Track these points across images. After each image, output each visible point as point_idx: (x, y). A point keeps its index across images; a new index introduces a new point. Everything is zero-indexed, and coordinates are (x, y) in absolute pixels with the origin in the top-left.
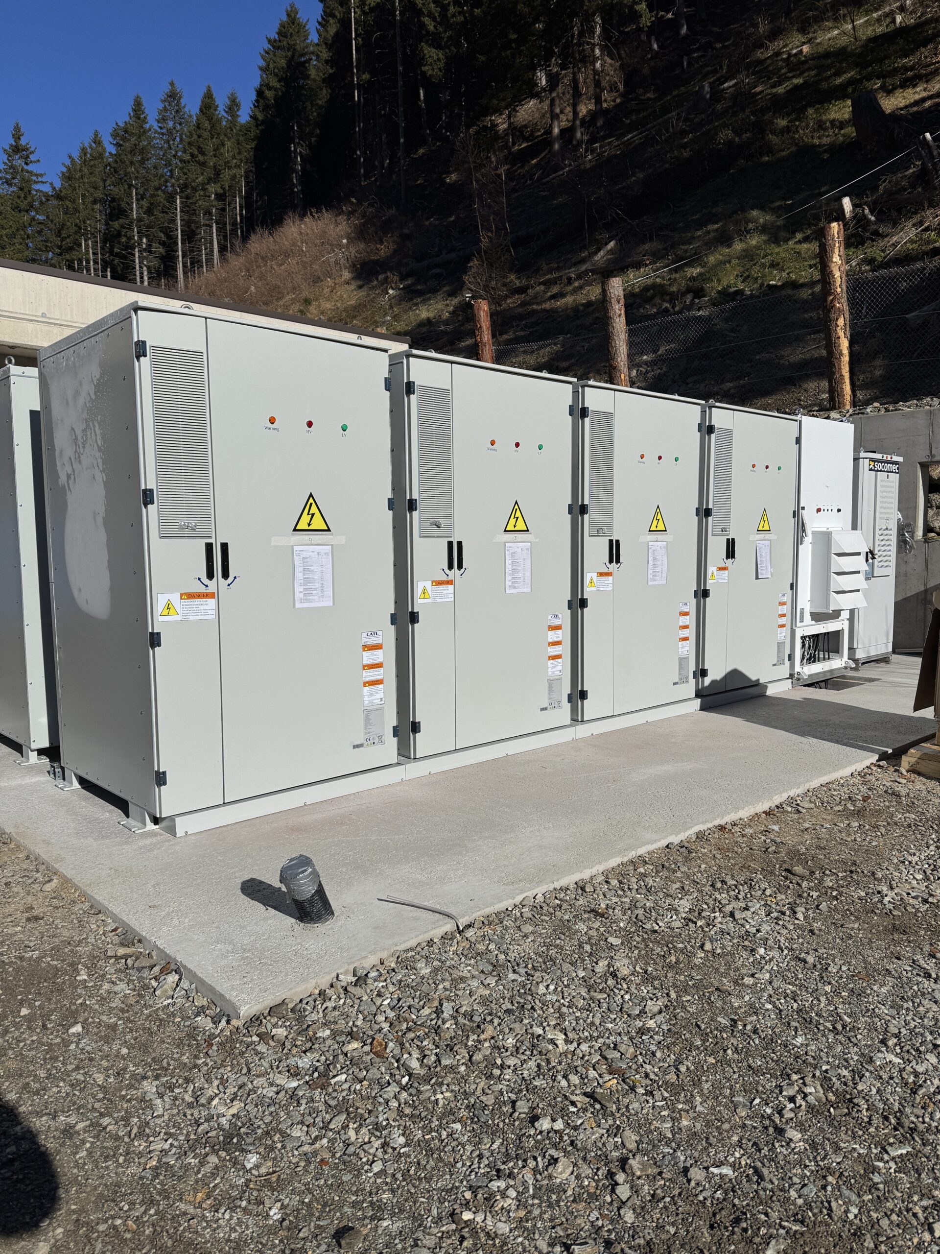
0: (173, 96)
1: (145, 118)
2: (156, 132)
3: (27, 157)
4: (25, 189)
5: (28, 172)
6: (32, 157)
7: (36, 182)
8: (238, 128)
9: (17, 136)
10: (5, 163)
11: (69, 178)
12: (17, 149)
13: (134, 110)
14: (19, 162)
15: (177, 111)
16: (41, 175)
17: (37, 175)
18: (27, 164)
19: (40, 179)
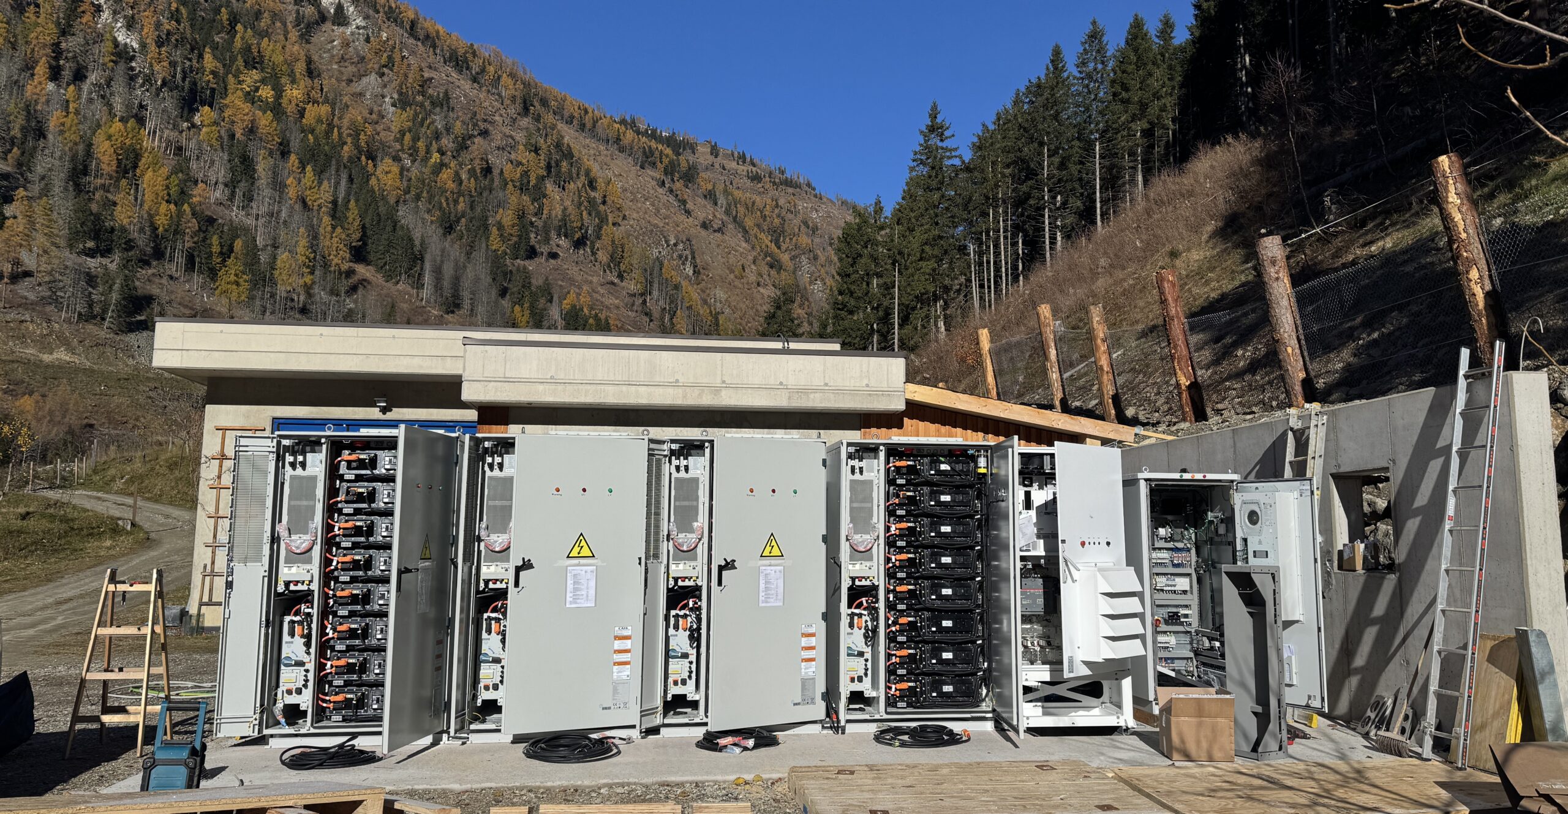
0: (1095, 36)
1: (1063, 66)
2: (1075, 78)
3: (942, 134)
4: (936, 168)
5: (942, 148)
6: (947, 133)
7: (949, 158)
8: (1171, 51)
9: (933, 117)
10: (921, 145)
11: (980, 148)
12: (932, 129)
13: (1052, 61)
14: (934, 141)
15: (1098, 51)
16: (956, 149)
17: (950, 150)
18: (942, 140)
19: (953, 154)
